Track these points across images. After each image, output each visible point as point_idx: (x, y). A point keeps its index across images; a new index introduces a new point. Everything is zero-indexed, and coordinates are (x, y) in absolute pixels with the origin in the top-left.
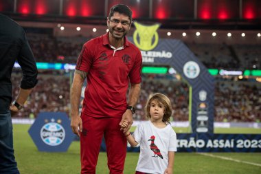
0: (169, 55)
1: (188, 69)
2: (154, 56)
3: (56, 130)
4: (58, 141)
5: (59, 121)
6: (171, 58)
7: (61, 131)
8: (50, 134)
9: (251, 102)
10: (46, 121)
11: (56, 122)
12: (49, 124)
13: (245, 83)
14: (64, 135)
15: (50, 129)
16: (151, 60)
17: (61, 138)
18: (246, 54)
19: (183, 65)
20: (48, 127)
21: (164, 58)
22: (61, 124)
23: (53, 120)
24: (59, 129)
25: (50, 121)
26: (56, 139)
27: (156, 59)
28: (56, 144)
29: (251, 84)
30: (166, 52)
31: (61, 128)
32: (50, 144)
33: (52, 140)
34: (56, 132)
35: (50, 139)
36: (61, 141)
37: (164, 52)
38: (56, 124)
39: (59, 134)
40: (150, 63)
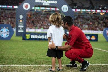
0: (56, 2)
1: (64, 8)
2: (50, 3)
3: (6, 31)
4: (7, 36)
5: (7, 28)
6: (57, 4)
7: (8, 32)
8: (3, 33)
9: (97, 23)
10: (2, 28)
11: (6, 28)
12: (3, 29)
13: (96, 15)
14: (9, 33)
15: (3, 31)
16: (48, 4)
17: (8, 35)
18: (96, 3)
19: (62, 6)
20: (3, 30)
21: (54, 4)
22: (8, 29)
23: (5, 27)
24: (7, 31)
25: (3, 28)
26: (6, 35)
27: (51, 4)
28: (6, 37)
29: (98, 15)
30: (55, 1)
31: (8, 30)
32: (3, 37)
33: (4, 35)
34: (6, 32)
35: (3, 35)
36: (8, 36)
37: (54, 1)
38: (6, 29)
39: (7, 33)
40: (48, 5)
